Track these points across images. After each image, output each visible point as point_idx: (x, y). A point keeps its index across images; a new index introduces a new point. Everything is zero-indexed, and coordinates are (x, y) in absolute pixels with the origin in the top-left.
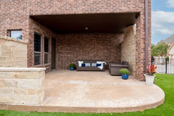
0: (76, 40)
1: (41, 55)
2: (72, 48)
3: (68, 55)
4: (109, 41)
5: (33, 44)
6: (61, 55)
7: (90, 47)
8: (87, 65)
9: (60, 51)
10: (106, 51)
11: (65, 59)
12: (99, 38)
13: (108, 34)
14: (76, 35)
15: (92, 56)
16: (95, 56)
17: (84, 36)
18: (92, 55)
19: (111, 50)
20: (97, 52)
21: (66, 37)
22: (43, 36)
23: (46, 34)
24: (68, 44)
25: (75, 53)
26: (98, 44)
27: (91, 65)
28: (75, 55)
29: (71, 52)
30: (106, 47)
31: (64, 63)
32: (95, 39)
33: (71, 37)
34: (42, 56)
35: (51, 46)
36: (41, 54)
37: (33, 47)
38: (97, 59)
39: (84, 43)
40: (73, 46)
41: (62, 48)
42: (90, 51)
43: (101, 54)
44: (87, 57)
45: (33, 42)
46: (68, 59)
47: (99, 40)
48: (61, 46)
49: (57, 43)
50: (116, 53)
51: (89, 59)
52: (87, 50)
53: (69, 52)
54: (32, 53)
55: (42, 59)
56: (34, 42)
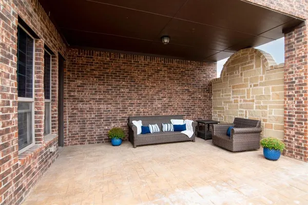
0: (122, 67)
1: (34, 110)
2: (110, 87)
3: (101, 106)
4: (192, 77)
5: (12, 64)
6: (80, 105)
7: (155, 87)
8: (154, 128)
9: (76, 94)
10: (186, 97)
11: (93, 116)
12: (173, 67)
13: (189, 61)
14: (122, 56)
15: (158, 108)
16: (165, 107)
17: (142, 60)
18: (159, 106)
19: (195, 96)
20: (170, 98)
21: (95, 57)
22: (42, 41)
23: (48, 40)
24: (99, 77)
25: (119, 100)
26: (172, 81)
27: (161, 128)
28: (120, 106)
29: (109, 97)
30: (186, 88)
31: (88, 127)
32: (166, 69)
33: (108, 59)
34: (36, 113)
35: (57, 79)
36: (33, 105)
37: (13, 78)
38: (170, 113)
39: (141, 77)
40: (114, 84)
41: (82, 85)
42: (155, 97)
43: (176, 102)
44: (148, 111)
45: (11, 57)
46: (100, 116)
47: (174, 73)
48: (79, 82)
49: (68, 73)
50: (204, 102)
51: (153, 114)
52: (148, 94)
53: (102, 97)
54: (8, 104)
55: (36, 122)
56: (15, 57)
